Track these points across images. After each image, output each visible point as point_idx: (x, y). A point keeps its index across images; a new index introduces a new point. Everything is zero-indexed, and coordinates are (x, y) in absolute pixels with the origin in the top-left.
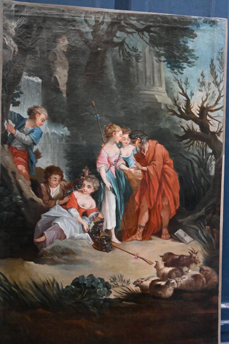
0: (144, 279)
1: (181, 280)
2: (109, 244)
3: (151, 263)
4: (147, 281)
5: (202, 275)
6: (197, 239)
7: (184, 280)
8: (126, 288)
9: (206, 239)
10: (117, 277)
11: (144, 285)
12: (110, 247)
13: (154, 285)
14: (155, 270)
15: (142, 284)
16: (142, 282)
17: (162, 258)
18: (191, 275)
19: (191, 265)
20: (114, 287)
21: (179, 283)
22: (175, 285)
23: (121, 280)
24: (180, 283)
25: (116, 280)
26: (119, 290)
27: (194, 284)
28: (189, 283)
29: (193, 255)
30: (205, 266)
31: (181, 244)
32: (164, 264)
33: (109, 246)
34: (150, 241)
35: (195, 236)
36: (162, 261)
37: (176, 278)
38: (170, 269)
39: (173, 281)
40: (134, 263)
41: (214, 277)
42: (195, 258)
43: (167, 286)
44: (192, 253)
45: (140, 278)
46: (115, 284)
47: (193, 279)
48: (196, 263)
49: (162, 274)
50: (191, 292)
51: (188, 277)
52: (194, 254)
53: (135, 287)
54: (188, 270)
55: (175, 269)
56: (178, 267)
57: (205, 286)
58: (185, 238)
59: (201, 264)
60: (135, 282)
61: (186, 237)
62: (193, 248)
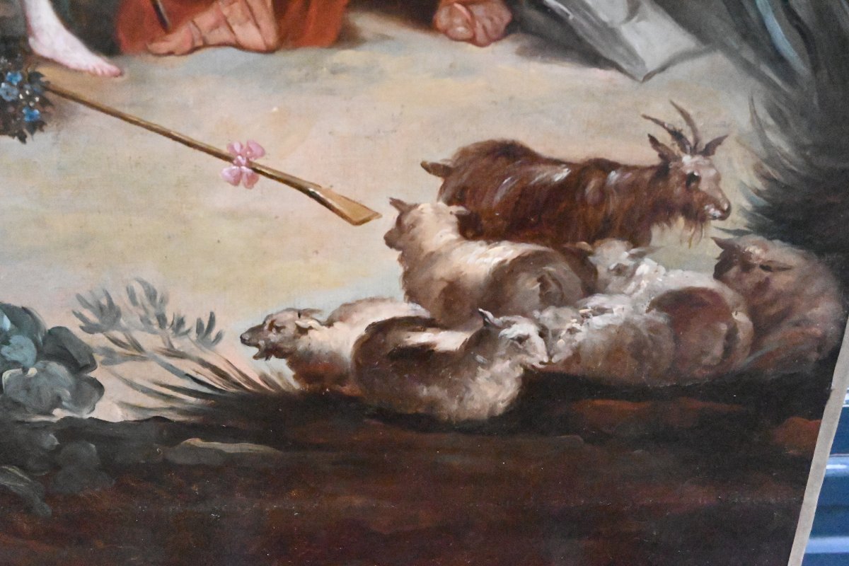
0: (313, 311)
1: (578, 326)
2: (19, 78)
3: (359, 217)
4: (337, 325)
5: (729, 295)
6: (733, 40)
7: (598, 321)
8: (199, 367)
9: (799, 39)
10: (126, 298)
11: (315, 347)
12: (29, 98)
13: (390, 348)
14: (391, 263)
15: (303, 343)
16: (303, 331)
17: (439, 182)
18: (649, 291)
19: (656, 231)
20: (111, 358)
21: (561, 343)
22: (535, 349)
23: (154, 321)
24: (569, 341)
25: (122, 321)
26: (154, 377)
27: (668, 345)
28: (629, 340)
29: (679, 158)
30: (759, 238)
31: (597, 76)
32: (454, 219)
33: (21, 87)
34: (346, 56)
35: (719, 23)
36: (442, 204)
37: (541, 310)
38: (505, 252)
39: (523, 327)
40: (232, 215)
41: (812, 306)
42: (692, 179)
43: (480, 358)
44: (676, 149)
45: (289, 310)
46: (116, 342)
47: (661, 319)
48: (696, 217)
49: (444, 285)
50: (638, 393)
51: (628, 307)
52: (694, 151)
53: (255, 357)
54: (630, 263)
55: (537, 254)
56: (556, 243)
57: (742, 361)
58: (627, 32)
59: (728, 227)
60: (256, 330)
61: (643, 25)
62: (691, 112)
